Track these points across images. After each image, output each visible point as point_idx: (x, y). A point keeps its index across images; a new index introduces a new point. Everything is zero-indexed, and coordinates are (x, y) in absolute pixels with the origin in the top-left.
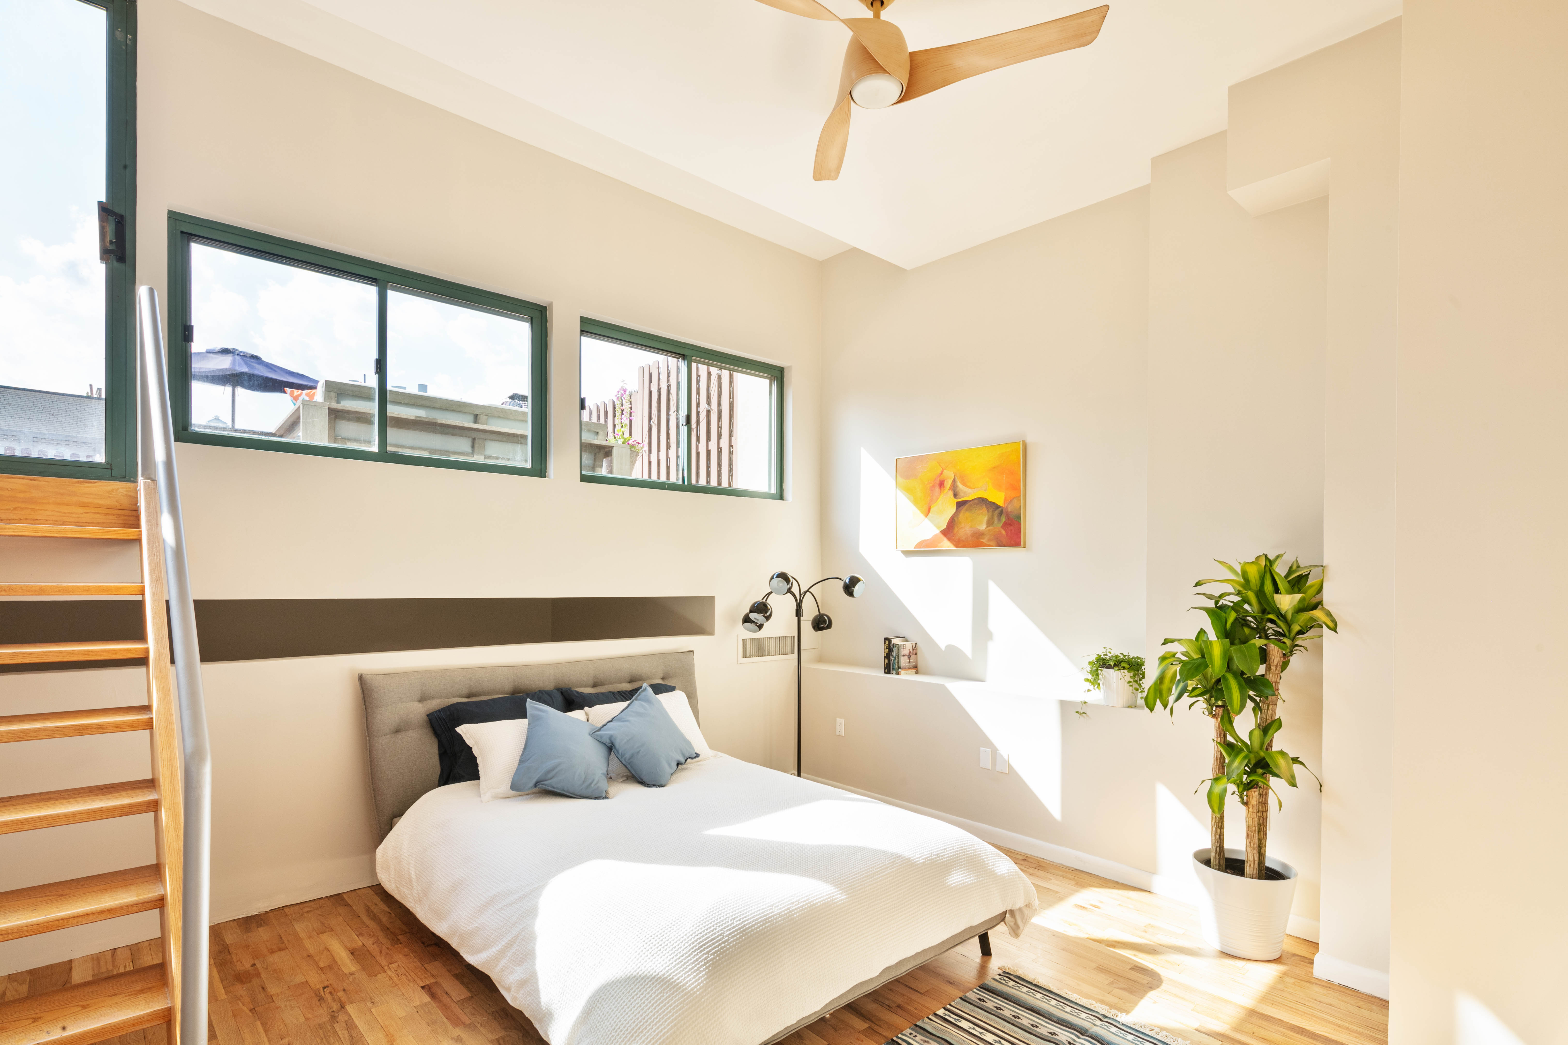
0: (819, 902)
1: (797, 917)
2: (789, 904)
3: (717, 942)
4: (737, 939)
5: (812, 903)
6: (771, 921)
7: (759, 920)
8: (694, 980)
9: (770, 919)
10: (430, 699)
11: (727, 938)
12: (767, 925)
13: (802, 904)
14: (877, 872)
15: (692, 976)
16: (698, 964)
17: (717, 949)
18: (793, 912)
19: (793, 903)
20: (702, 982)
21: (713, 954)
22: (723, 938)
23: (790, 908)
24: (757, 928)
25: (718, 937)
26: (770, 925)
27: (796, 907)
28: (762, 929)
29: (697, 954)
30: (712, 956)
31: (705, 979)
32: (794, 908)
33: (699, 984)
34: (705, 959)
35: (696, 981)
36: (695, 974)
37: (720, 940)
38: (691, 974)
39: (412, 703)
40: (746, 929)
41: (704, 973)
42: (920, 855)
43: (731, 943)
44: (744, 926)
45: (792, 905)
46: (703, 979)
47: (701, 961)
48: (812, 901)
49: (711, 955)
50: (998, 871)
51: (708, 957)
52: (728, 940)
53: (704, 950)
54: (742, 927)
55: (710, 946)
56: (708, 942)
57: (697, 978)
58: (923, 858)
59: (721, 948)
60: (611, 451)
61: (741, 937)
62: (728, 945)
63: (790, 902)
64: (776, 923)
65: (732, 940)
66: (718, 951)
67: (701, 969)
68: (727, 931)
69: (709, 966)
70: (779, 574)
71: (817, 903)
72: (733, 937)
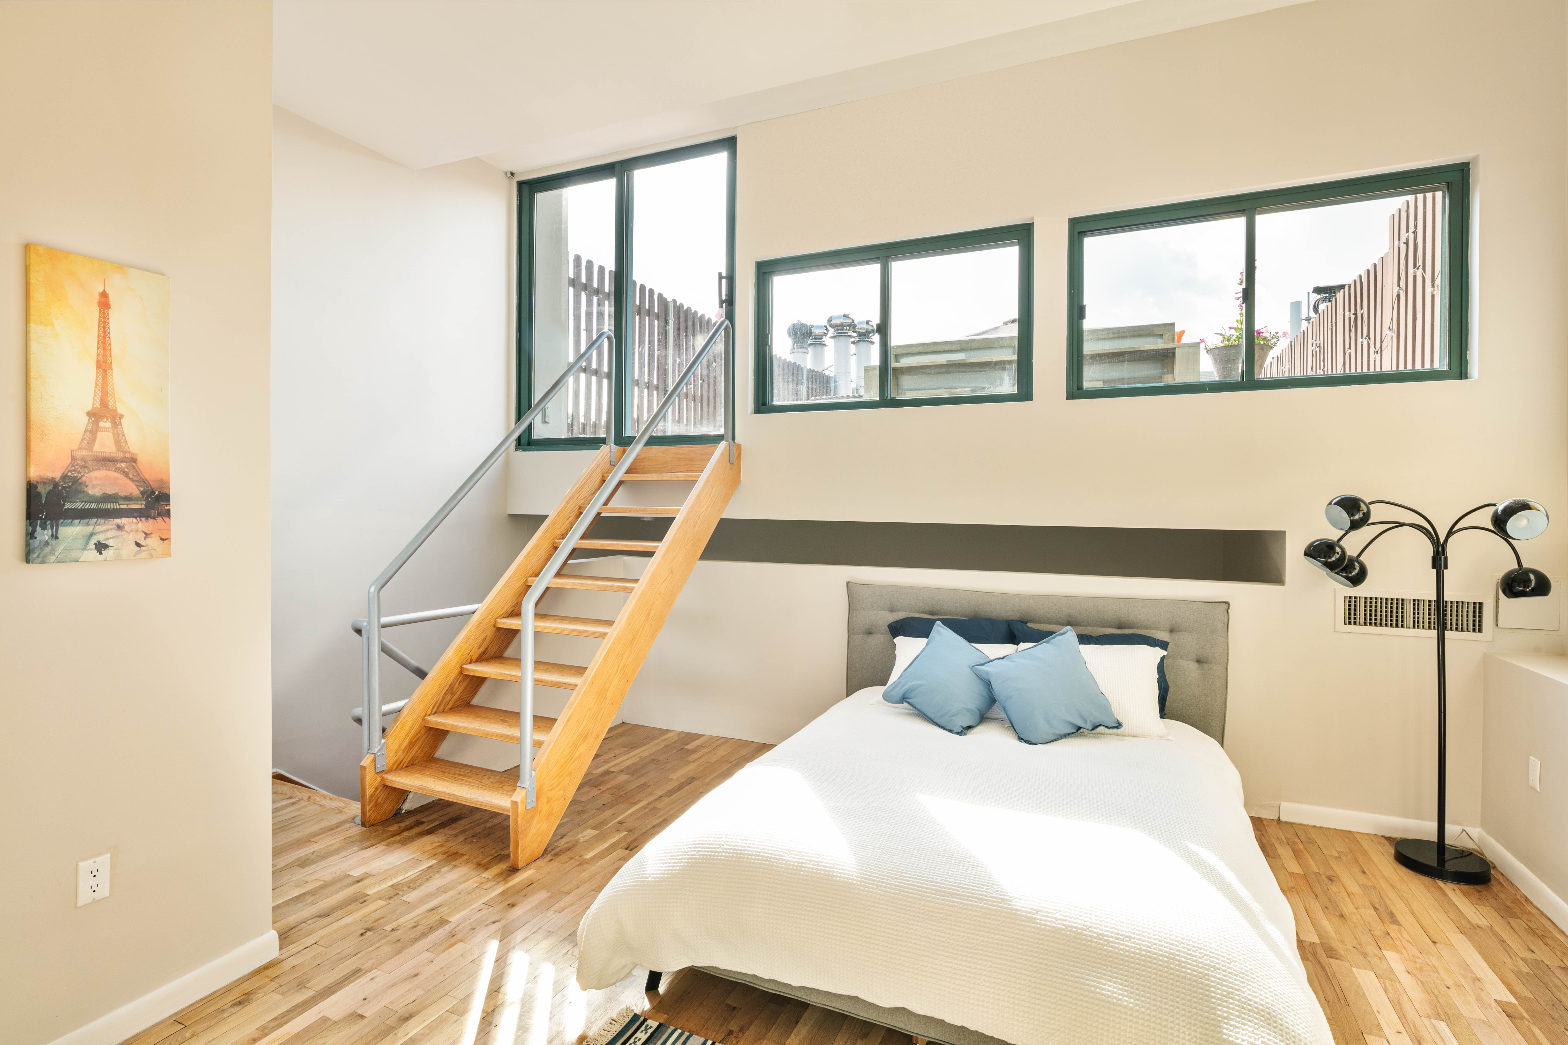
0: (840, 877)
1: (802, 875)
2: (808, 860)
3: (712, 848)
4: (727, 857)
5: (831, 873)
6: (773, 862)
7: (762, 854)
8: (672, 864)
9: (773, 860)
10: (898, 611)
11: (721, 850)
12: (764, 862)
13: (819, 868)
14: (963, 896)
15: (673, 861)
16: (685, 855)
17: (706, 853)
18: (803, 869)
19: (811, 861)
20: (675, 870)
21: (700, 855)
22: (718, 848)
23: (805, 863)
24: (753, 859)
25: (716, 845)
26: (768, 865)
27: (812, 866)
28: (756, 863)
29: (691, 848)
30: (698, 857)
31: (679, 870)
32: (808, 866)
33: (672, 870)
34: (692, 855)
35: (672, 866)
36: (677, 861)
37: (715, 848)
38: (674, 859)
39: (882, 612)
40: (743, 854)
41: (682, 864)
42: (1064, 918)
43: (720, 856)
44: (744, 850)
45: (809, 862)
46: (678, 868)
47: (688, 855)
48: (833, 872)
49: (699, 855)
50: (1225, 1031)
51: (695, 855)
52: (721, 852)
53: (698, 848)
54: (741, 850)
55: (704, 848)
56: (705, 844)
57: (675, 865)
58: (1064, 923)
59: (710, 855)
60: (1174, 353)
61: (732, 857)
62: (717, 856)
63: (809, 859)
64: (776, 866)
65: (724, 854)
66: (706, 855)
67: (683, 861)
68: (727, 845)
69: (690, 863)
70: (1343, 499)
71: (836, 876)
72: (727, 852)
